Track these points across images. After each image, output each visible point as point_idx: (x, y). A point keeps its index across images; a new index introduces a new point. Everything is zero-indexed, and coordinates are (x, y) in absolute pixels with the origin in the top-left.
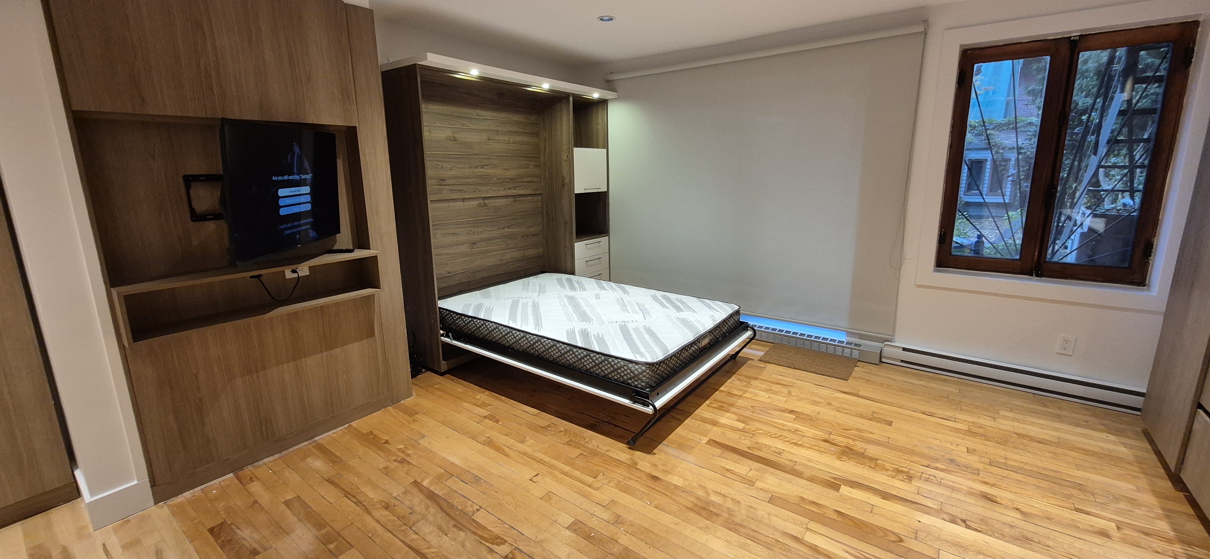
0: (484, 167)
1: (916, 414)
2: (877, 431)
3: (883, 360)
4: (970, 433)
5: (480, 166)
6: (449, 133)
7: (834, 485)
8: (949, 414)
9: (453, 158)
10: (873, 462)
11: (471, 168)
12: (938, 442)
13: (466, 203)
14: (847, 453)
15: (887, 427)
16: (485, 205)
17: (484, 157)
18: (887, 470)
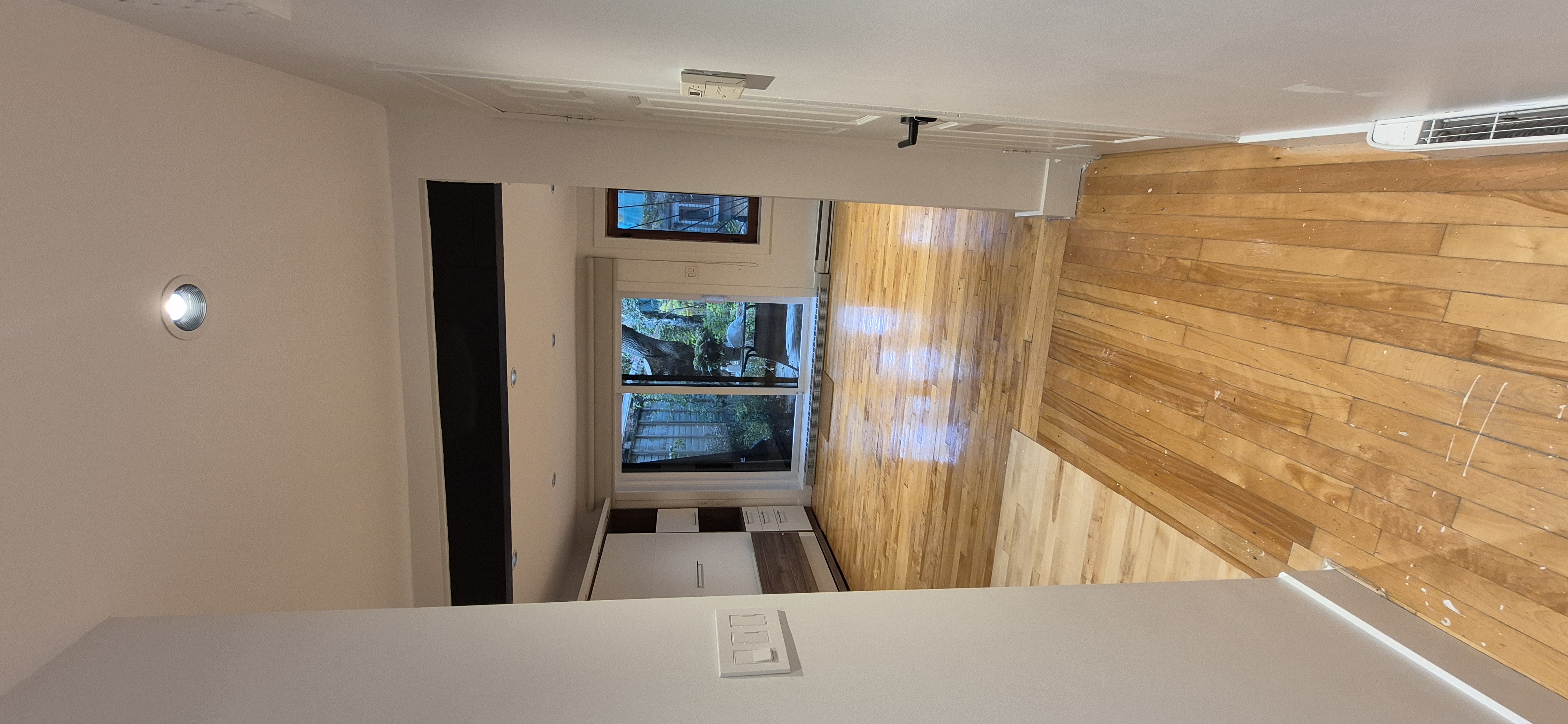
1: (851, 250)
2: (860, 272)
3: (827, 272)
4: (856, 221)
7: (884, 290)
8: (849, 231)
10: (873, 271)
12: (861, 237)
14: (871, 287)
15: (858, 265)
18: (875, 264)
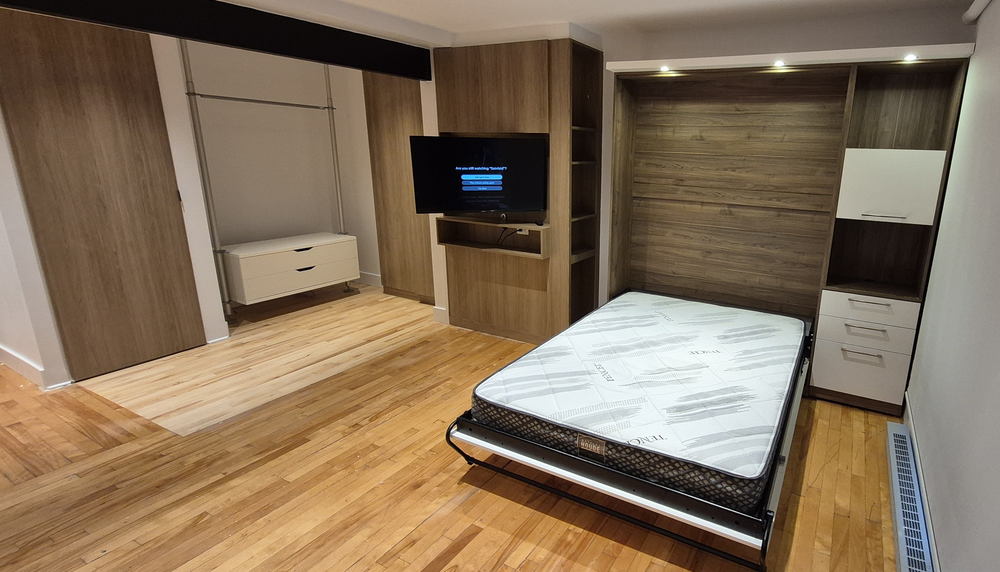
0: (737, 170)
5: (730, 168)
6: (696, 132)
9: (696, 158)
11: (718, 169)
13: (705, 208)
16: (731, 213)
17: (739, 158)
